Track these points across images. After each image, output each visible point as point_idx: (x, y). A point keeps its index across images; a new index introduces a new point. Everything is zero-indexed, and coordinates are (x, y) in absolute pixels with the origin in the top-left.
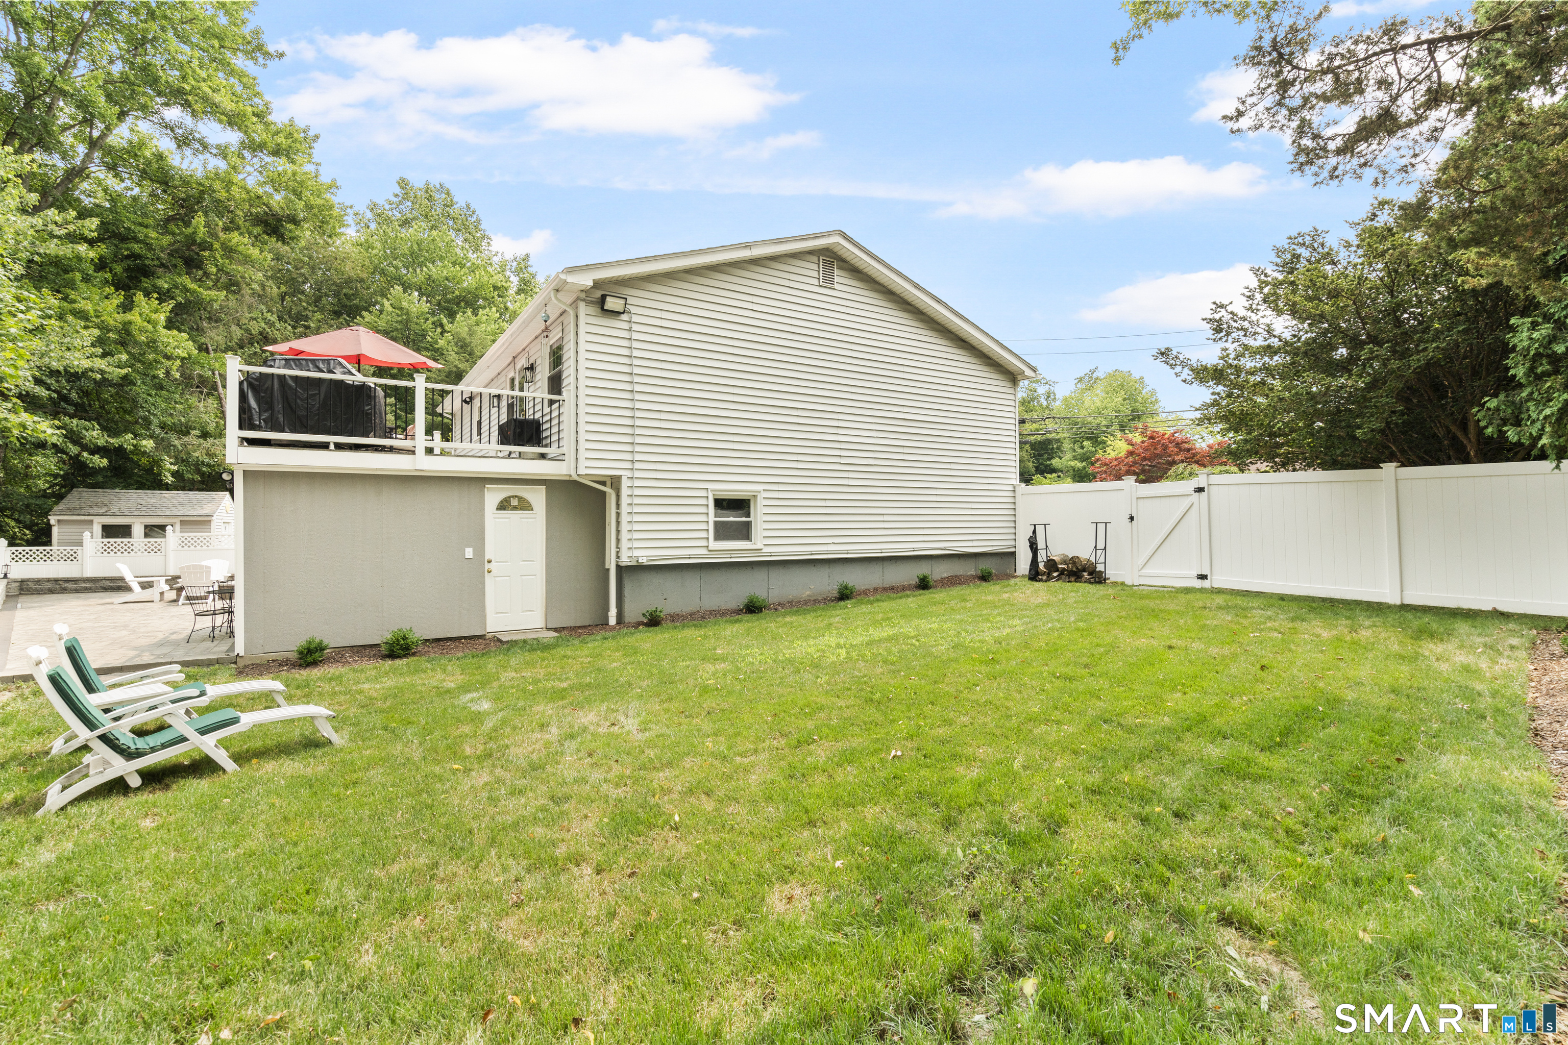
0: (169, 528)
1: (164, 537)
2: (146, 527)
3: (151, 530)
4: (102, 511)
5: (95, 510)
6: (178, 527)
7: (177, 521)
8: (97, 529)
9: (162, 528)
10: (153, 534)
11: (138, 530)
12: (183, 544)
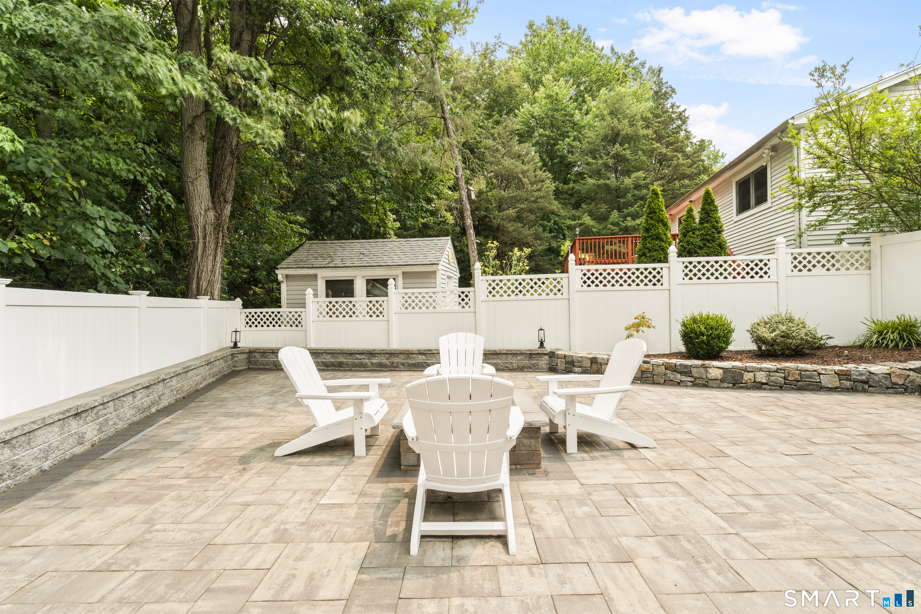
0: (391, 282)
1: (386, 295)
2: (368, 281)
3: (374, 286)
4: (325, 263)
5: (320, 262)
6: (400, 280)
7: (398, 272)
8: (321, 286)
9: (384, 282)
10: (376, 292)
11: (360, 287)
12: (407, 305)
